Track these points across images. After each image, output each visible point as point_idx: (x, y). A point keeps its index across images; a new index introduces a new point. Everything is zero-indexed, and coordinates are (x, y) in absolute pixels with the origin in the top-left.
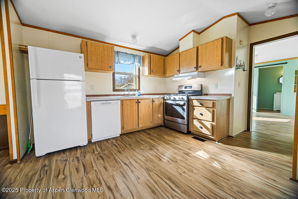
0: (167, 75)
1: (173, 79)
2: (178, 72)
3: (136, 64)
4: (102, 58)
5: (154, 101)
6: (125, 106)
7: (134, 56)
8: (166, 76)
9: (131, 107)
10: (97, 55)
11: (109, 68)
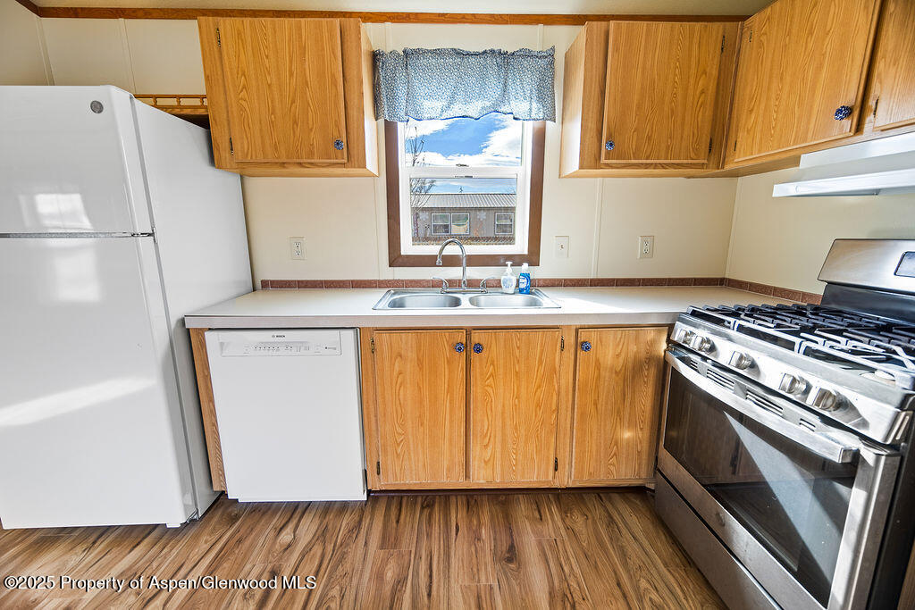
0: (738, 160)
1: (780, 190)
2: (847, 124)
3: (520, 106)
4: (293, 102)
5: (585, 346)
6: (387, 363)
7: (504, 59)
8: (728, 167)
9: (421, 369)
10: (269, 85)
11: (332, 148)
